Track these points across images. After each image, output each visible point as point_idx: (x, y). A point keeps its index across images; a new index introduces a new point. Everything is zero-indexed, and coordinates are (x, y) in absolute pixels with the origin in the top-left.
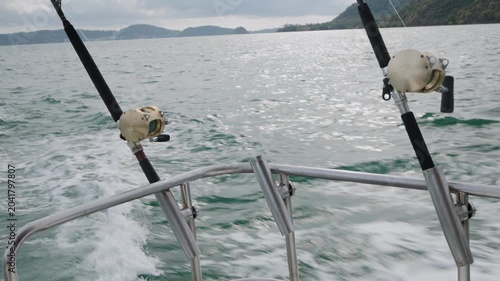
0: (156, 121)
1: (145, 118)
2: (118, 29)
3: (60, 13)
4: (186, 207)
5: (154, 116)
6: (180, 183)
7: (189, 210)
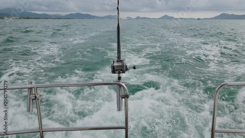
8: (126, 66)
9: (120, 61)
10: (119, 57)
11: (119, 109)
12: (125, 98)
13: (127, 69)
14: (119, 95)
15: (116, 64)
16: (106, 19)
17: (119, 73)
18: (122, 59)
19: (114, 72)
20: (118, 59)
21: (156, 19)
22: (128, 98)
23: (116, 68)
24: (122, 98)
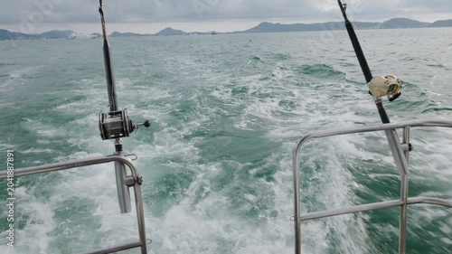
0: (394, 85)
1: (387, 82)
2: (382, 21)
3: (345, 15)
4: (404, 142)
5: (393, 82)
6: (404, 127)
7: (407, 145)
8: (130, 122)
9: (116, 114)
10: (113, 106)
11: (125, 209)
12: (133, 185)
13: (132, 129)
14: (122, 180)
15: (108, 120)
16: (45, 39)
17: (117, 137)
18: (120, 109)
19: (105, 136)
20: (112, 109)
21: (152, 35)
22: (140, 184)
23: (109, 129)
24: (129, 186)
